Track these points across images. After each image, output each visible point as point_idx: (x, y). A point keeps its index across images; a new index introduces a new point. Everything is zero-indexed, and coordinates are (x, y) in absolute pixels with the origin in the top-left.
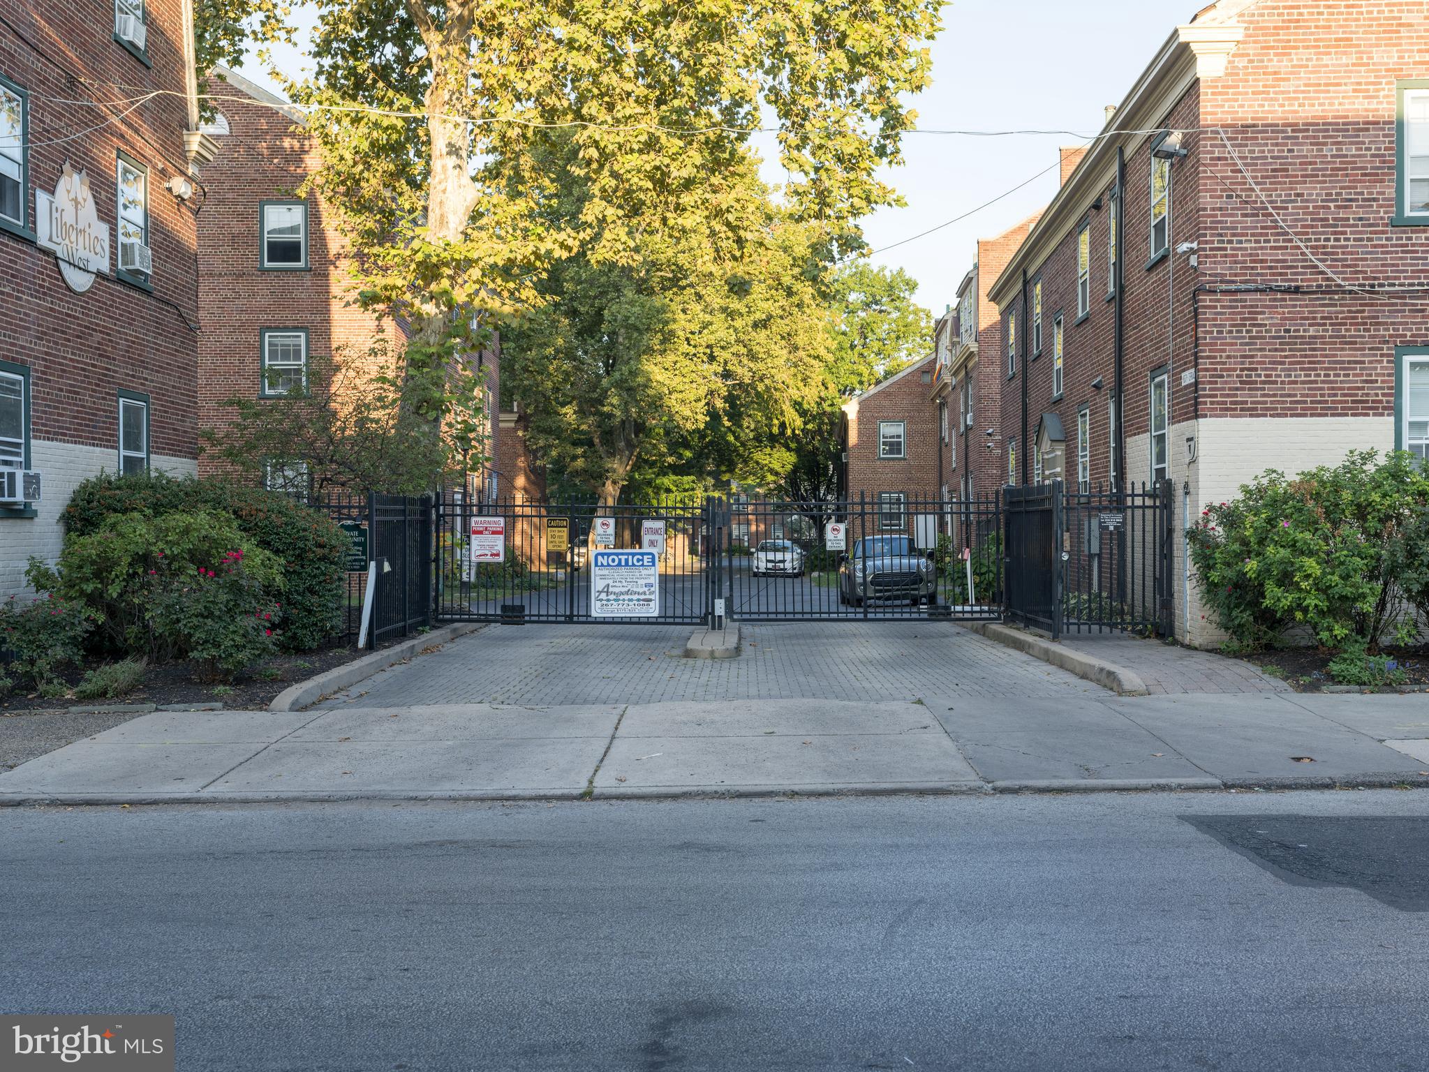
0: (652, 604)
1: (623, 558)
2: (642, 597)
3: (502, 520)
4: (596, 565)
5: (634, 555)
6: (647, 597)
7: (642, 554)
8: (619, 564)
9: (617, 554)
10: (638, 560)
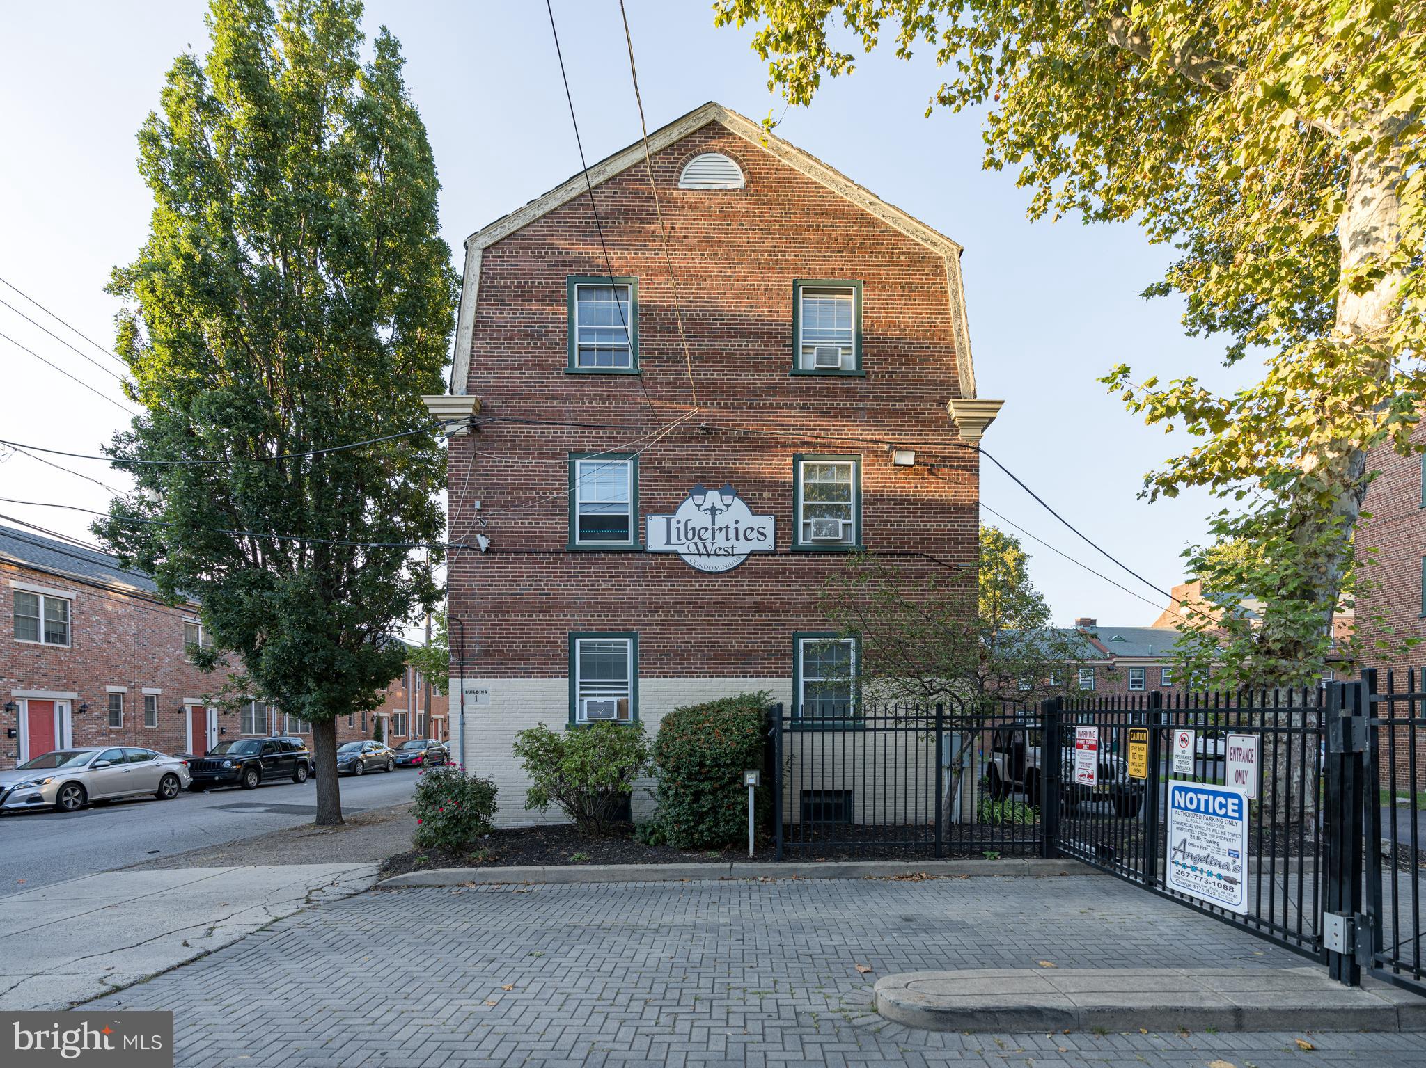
0: (1237, 888)
1: (1203, 797)
2: (1224, 873)
3: (1095, 730)
4: (1173, 806)
5: (1216, 794)
6: (1231, 874)
7: (1227, 795)
8: (1197, 810)
9: (1196, 791)
10: (1221, 806)
